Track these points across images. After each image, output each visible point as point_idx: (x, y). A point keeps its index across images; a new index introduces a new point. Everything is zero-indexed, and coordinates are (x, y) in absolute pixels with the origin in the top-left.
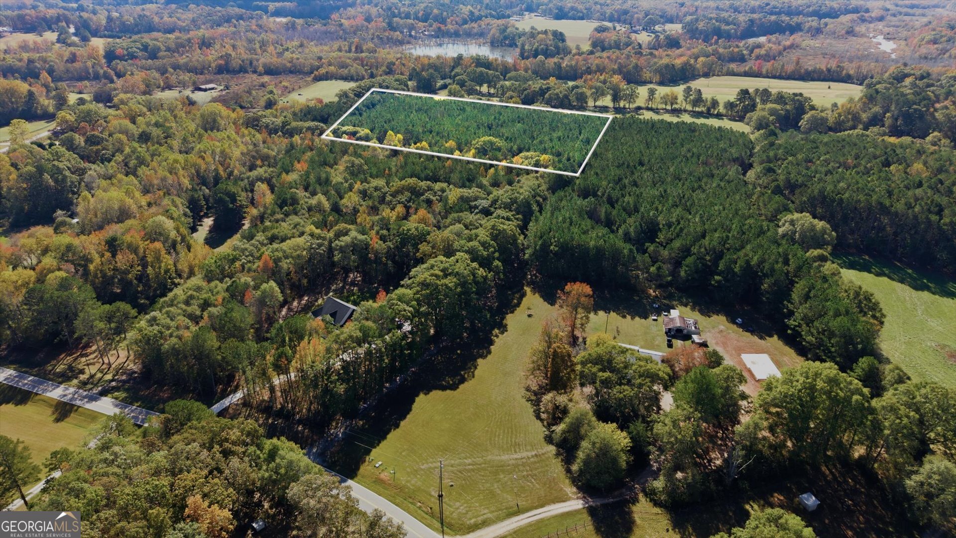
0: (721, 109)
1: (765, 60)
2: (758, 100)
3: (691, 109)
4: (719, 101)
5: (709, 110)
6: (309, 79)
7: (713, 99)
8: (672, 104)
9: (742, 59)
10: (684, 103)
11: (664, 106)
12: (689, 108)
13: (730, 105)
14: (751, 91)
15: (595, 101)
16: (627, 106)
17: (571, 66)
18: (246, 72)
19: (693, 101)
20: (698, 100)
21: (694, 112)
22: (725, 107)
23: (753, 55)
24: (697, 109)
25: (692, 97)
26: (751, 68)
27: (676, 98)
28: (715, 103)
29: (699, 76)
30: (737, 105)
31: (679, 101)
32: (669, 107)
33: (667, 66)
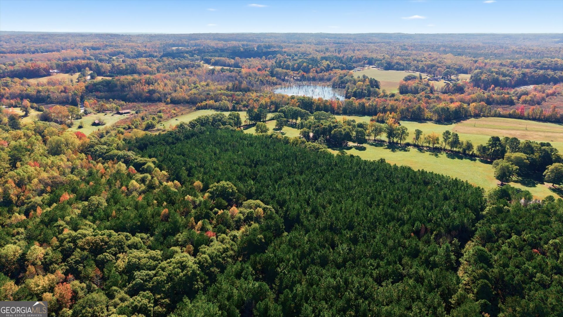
0: (475, 151)
1: (529, 104)
2: (508, 147)
3: (450, 148)
4: (473, 144)
5: (464, 150)
6: (194, 108)
7: (468, 143)
8: (434, 143)
9: (511, 103)
10: (444, 144)
11: (428, 145)
12: (448, 147)
13: (482, 149)
14: (501, 138)
15: (375, 136)
16: (399, 142)
17: (372, 105)
18: (161, 101)
19: (451, 142)
20: (456, 142)
21: (452, 151)
22: (479, 150)
23: (521, 100)
24: (455, 149)
25: (450, 140)
26: (515, 112)
27: (437, 139)
28: (469, 146)
29: (471, 116)
30: (489, 149)
31: (440, 142)
32: (431, 146)
33: (443, 109)
